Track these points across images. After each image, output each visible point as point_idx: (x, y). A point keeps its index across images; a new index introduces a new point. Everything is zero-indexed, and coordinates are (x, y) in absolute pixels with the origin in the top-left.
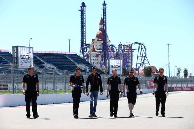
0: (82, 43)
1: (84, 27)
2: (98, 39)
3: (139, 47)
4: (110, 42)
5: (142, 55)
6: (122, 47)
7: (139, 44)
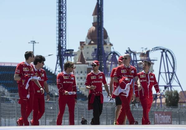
0: (60, 48)
1: (64, 20)
2: (91, 42)
3: (162, 55)
4: (112, 47)
5: (167, 71)
6: (132, 55)
7: (162, 51)
